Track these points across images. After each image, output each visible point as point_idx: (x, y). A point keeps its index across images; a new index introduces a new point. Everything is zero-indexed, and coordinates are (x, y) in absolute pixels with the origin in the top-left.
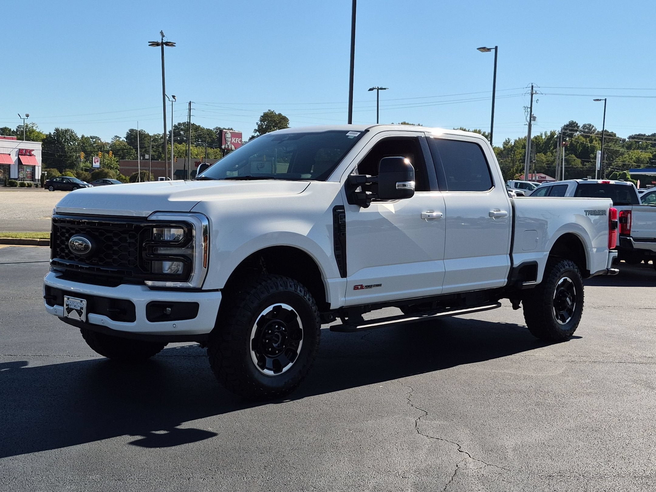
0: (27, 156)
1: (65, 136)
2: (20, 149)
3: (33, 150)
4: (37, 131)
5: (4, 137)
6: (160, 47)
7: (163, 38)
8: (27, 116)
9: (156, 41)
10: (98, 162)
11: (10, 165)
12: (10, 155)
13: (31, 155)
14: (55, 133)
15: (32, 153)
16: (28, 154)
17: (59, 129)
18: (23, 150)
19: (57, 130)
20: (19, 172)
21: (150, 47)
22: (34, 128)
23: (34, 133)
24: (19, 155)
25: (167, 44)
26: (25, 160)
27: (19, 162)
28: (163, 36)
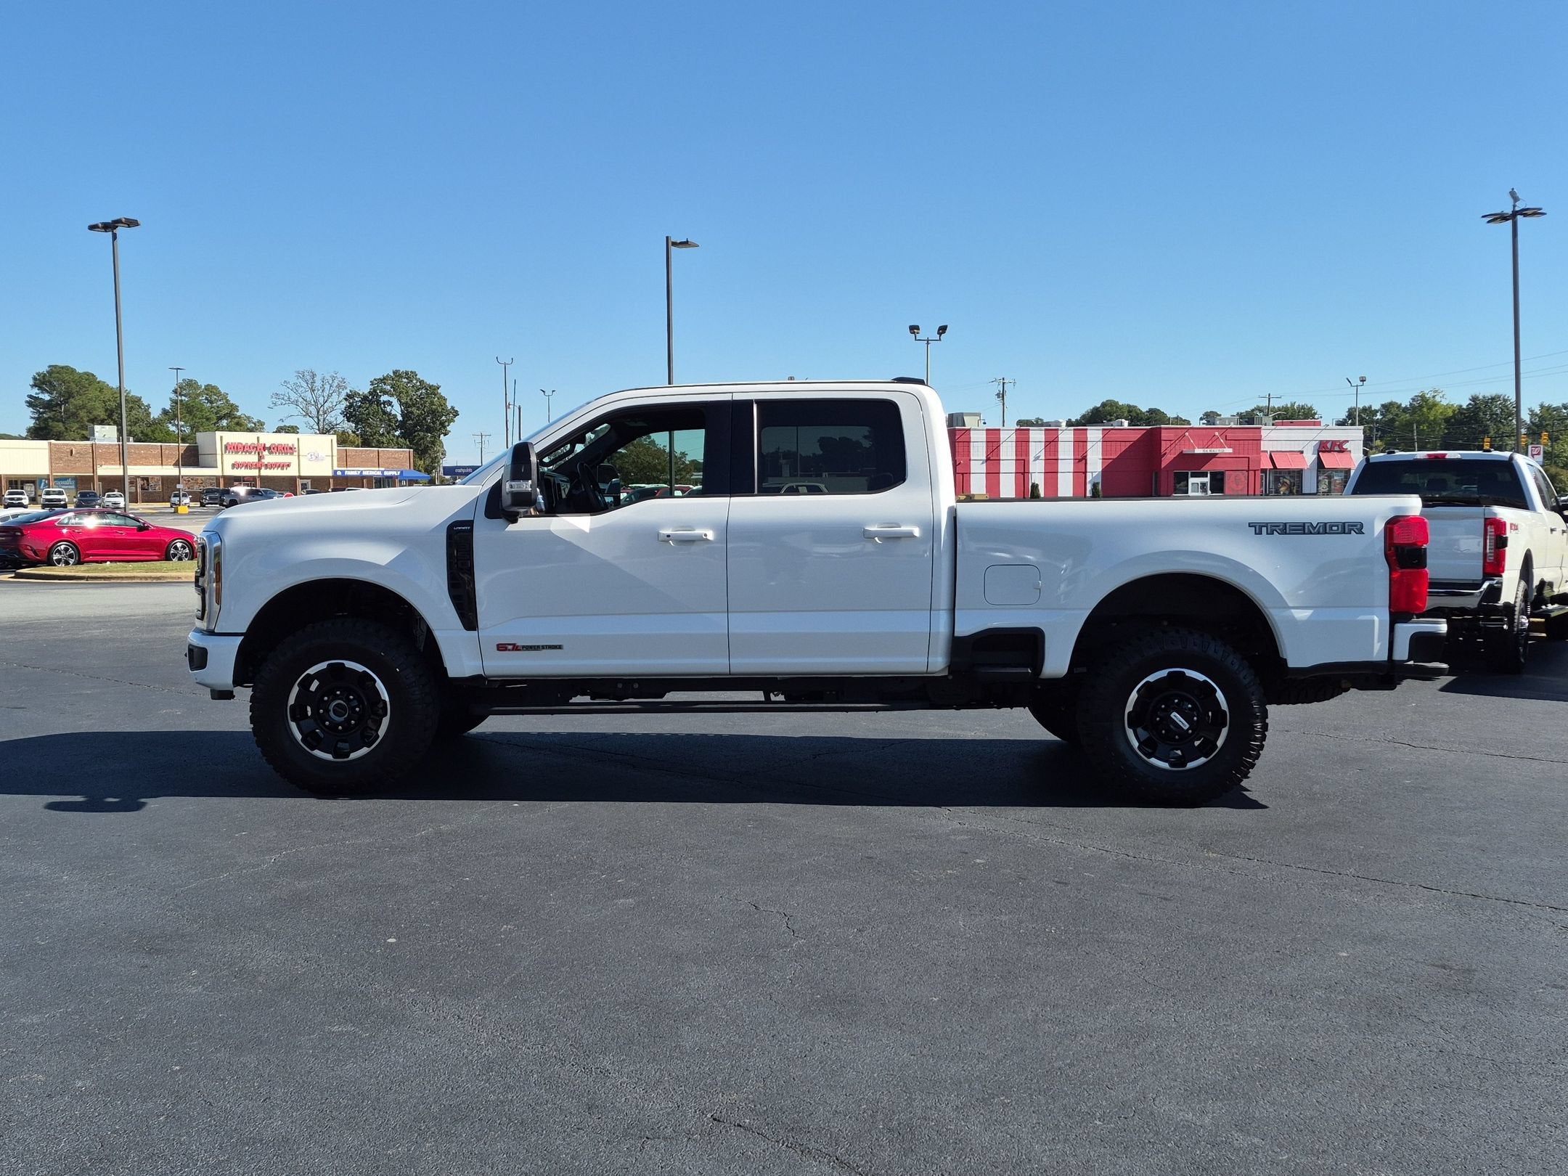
0: (1335, 453)
1: (1490, 408)
2: (1321, 441)
3: (1347, 441)
4: (1442, 403)
5: (1291, 422)
6: (1510, 223)
7: (1517, 204)
8: (1363, 380)
9: (1499, 212)
10: (1538, 454)
11: (1302, 470)
12: (1302, 452)
13: (1342, 451)
14: (1470, 404)
15: (1344, 447)
16: (1337, 449)
17: (1478, 397)
18: (1327, 441)
19: (1474, 399)
20: (1318, 482)
21: (1492, 225)
22: (1438, 399)
23: (1437, 408)
24: (1319, 452)
25: (1524, 213)
26: (1330, 461)
27: (1320, 464)
28: (1516, 199)
